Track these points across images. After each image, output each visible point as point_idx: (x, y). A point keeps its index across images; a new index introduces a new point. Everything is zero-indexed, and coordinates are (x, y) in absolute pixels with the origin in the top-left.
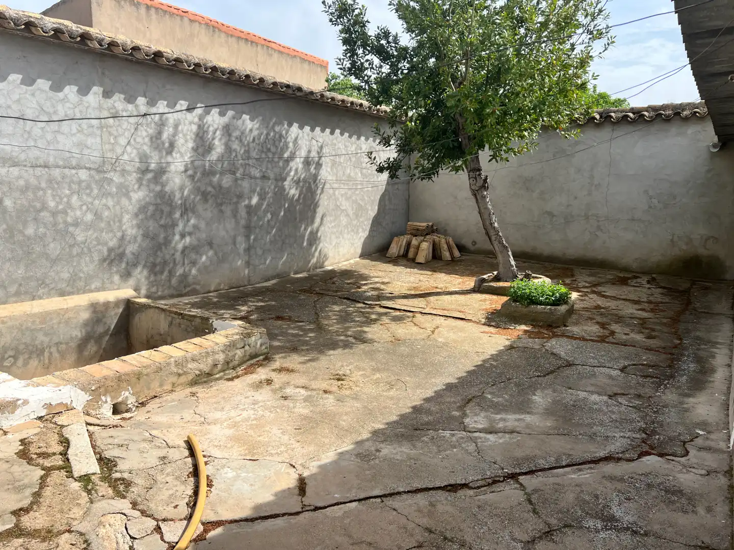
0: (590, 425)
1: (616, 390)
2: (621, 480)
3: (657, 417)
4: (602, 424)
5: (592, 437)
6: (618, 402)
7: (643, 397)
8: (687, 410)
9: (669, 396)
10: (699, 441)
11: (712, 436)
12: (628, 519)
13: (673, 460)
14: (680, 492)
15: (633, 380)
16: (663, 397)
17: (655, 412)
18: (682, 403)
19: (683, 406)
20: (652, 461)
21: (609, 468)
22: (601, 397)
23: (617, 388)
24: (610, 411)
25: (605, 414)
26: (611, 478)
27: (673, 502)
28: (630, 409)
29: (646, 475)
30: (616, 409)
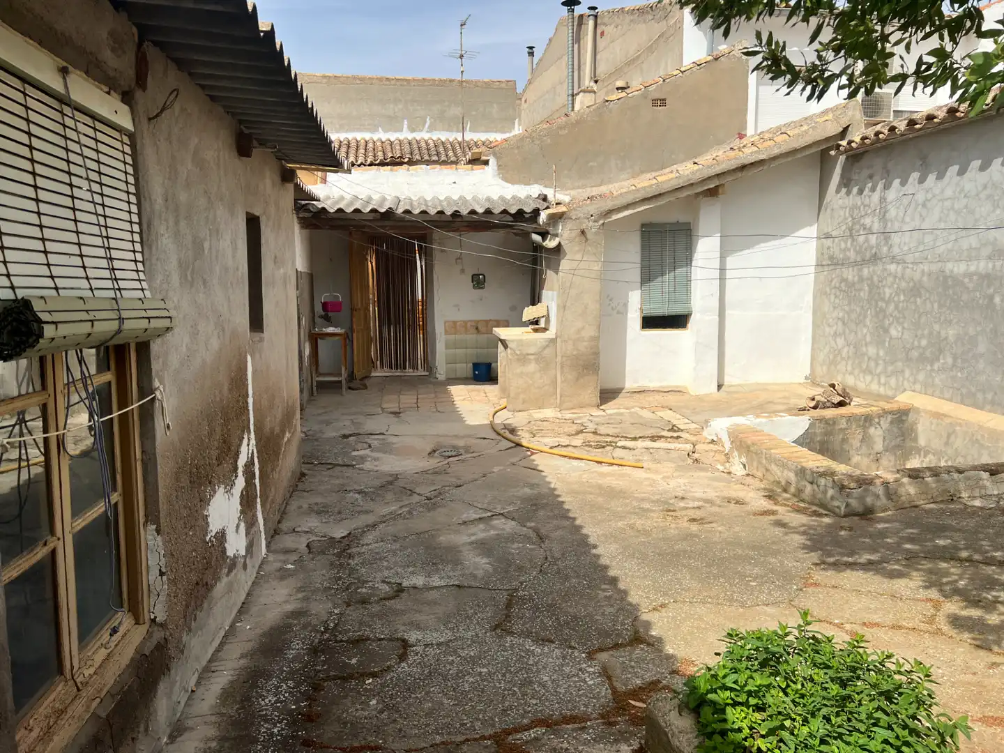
0: (403, 548)
1: (396, 604)
2: (359, 512)
3: (338, 573)
4: (394, 553)
5: (396, 539)
6: (388, 583)
7: (357, 602)
8: (300, 590)
9: (321, 609)
10: (294, 557)
11: (278, 565)
12: (351, 494)
13: (322, 537)
14: (318, 513)
15: (380, 630)
16: (330, 605)
17: (340, 578)
18: (306, 599)
19: (304, 594)
20: (339, 533)
21: (371, 519)
22: (412, 583)
23: (398, 607)
24: (391, 569)
25: (396, 563)
26: (367, 512)
27: (323, 507)
28: (370, 579)
29: (342, 520)
30: (386, 573)
